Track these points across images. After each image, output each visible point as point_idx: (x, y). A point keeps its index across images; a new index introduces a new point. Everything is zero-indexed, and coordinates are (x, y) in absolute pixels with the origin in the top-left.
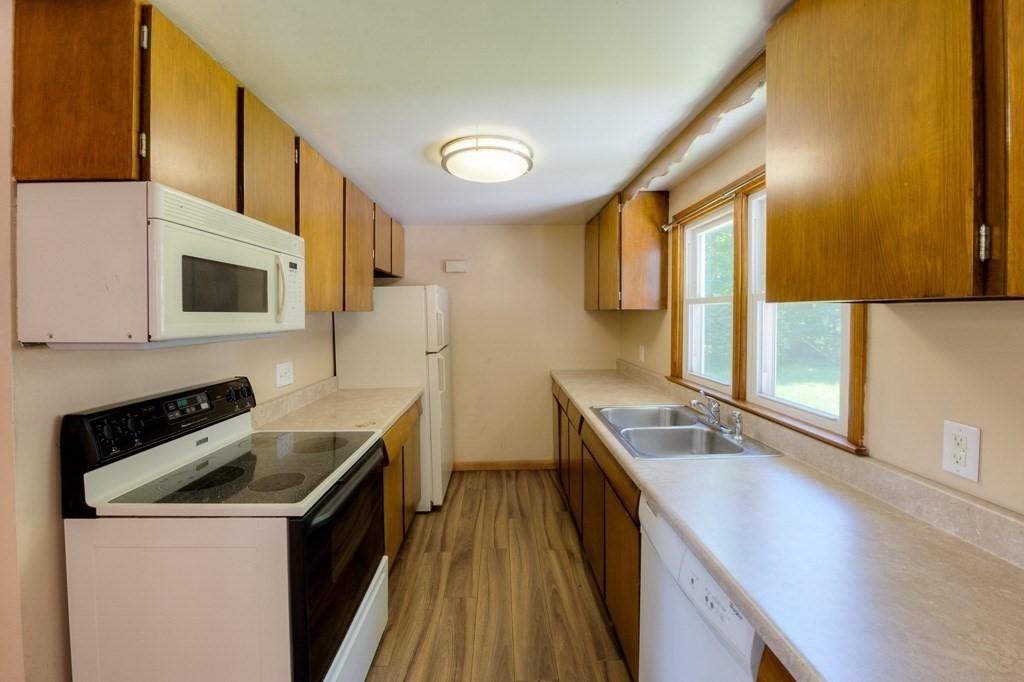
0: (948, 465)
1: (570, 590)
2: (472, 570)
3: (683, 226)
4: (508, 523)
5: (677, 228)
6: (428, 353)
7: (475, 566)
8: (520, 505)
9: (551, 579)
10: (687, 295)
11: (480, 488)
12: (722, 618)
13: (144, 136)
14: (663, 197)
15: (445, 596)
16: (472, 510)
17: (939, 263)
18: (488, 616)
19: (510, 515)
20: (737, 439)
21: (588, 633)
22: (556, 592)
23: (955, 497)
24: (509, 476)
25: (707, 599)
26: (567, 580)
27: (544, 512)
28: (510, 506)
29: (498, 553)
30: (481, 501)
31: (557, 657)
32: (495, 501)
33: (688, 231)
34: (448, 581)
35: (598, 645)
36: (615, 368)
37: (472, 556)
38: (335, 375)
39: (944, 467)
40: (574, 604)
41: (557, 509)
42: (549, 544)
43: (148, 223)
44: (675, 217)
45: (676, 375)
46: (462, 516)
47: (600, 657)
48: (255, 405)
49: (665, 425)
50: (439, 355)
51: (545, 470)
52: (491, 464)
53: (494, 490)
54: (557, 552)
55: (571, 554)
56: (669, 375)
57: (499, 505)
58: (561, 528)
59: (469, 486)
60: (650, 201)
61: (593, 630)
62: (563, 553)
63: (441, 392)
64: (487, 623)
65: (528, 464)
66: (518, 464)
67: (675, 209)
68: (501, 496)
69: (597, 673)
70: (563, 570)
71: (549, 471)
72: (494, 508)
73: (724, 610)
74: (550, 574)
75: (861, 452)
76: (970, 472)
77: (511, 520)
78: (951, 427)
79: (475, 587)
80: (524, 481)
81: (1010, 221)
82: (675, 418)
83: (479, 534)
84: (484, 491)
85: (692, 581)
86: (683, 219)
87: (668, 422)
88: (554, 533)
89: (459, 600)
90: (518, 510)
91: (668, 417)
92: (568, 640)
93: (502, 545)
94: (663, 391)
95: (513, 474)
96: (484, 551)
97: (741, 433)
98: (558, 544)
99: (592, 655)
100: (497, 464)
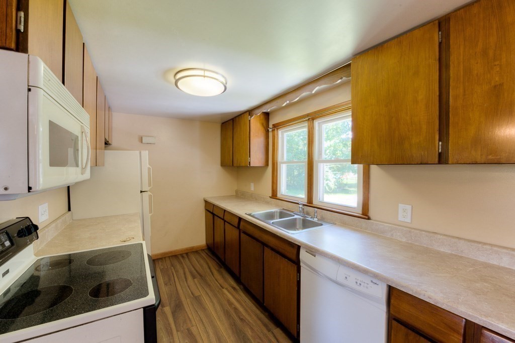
0: (401, 218)
1: (241, 305)
2: (186, 312)
3: (277, 129)
4: (194, 281)
5: (274, 130)
6: (141, 192)
7: (187, 310)
8: (197, 271)
9: (230, 304)
10: (279, 159)
11: (169, 267)
12: (367, 288)
13: (22, 14)
14: (267, 115)
15: (177, 331)
16: (170, 280)
17: (426, 153)
18: (207, 332)
19: (194, 277)
20: (315, 220)
21: (259, 322)
22: (236, 309)
23: (405, 229)
24: (183, 257)
25: (357, 283)
26: (238, 301)
27: (211, 271)
28: (191, 272)
29: (197, 299)
30: (173, 274)
31: (251, 338)
32: (181, 271)
33: (280, 132)
34: (175, 322)
35: (266, 326)
36: (235, 194)
37: (183, 305)
38: (69, 209)
39: (399, 219)
40: (246, 311)
41: (217, 269)
42: (221, 286)
43: (29, 90)
44: (273, 125)
45: (274, 195)
46: (166, 284)
47: (269, 330)
48: (38, 238)
49: (277, 219)
50: (149, 193)
51: (202, 250)
52: (171, 252)
53: (178, 266)
54: (226, 289)
55: (234, 288)
56: (271, 195)
57: (185, 274)
58: (223, 277)
59: (162, 267)
60: (262, 117)
61: (260, 319)
62: (230, 288)
63: (151, 214)
64: (208, 336)
65: (192, 248)
66: (187, 249)
67: (272, 122)
68: (184, 269)
69: (271, 338)
70: (234, 296)
71: (203, 250)
72: (183, 276)
73: (368, 284)
74: (229, 301)
75: (369, 219)
76: (408, 220)
77: (195, 280)
78: (401, 206)
79: (192, 320)
80: (193, 258)
81: (450, 141)
82: (282, 215)
83: (180, 292)
84: (173, 268)
85: (346, 278)
86: (277, 126)
87: (278, 217)
88: (221, 281)
89: (187, 331)
90: (196, 273)
91: (278, 214)
92: (252, 329)
93: (197, 293)
94: (267, 203)
95: (185, 255)
96: (188, 300)
97: (316, 218)
98: (226, 285)
99: (265, 331)
100: (174, 251)
